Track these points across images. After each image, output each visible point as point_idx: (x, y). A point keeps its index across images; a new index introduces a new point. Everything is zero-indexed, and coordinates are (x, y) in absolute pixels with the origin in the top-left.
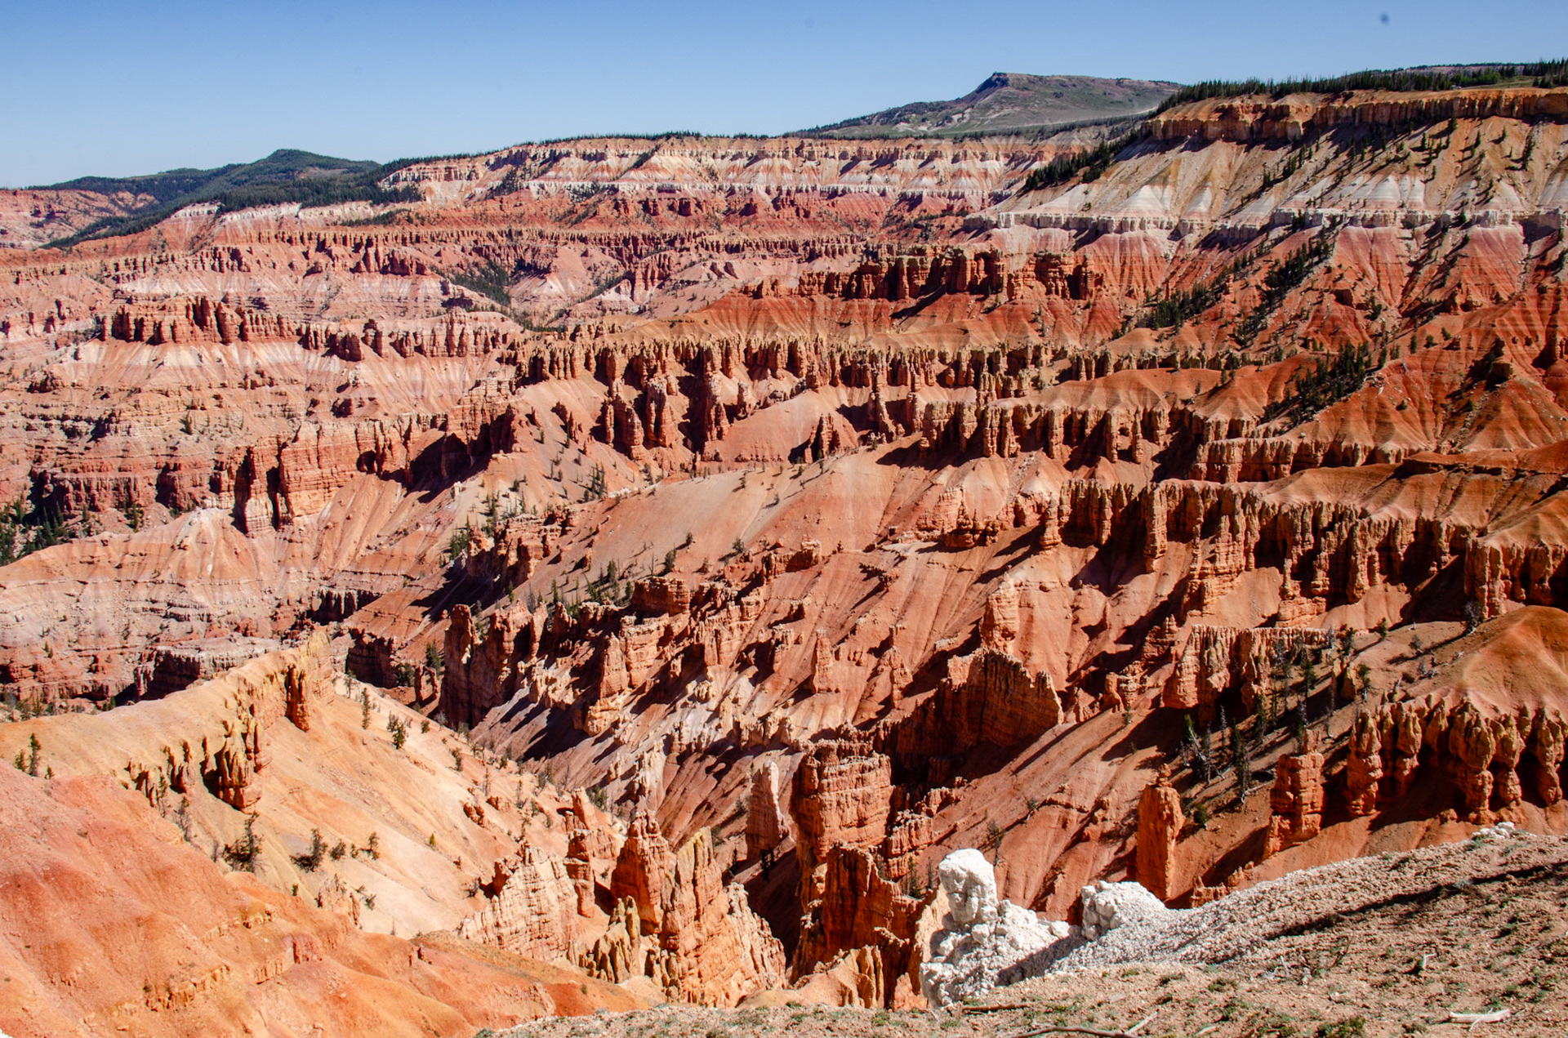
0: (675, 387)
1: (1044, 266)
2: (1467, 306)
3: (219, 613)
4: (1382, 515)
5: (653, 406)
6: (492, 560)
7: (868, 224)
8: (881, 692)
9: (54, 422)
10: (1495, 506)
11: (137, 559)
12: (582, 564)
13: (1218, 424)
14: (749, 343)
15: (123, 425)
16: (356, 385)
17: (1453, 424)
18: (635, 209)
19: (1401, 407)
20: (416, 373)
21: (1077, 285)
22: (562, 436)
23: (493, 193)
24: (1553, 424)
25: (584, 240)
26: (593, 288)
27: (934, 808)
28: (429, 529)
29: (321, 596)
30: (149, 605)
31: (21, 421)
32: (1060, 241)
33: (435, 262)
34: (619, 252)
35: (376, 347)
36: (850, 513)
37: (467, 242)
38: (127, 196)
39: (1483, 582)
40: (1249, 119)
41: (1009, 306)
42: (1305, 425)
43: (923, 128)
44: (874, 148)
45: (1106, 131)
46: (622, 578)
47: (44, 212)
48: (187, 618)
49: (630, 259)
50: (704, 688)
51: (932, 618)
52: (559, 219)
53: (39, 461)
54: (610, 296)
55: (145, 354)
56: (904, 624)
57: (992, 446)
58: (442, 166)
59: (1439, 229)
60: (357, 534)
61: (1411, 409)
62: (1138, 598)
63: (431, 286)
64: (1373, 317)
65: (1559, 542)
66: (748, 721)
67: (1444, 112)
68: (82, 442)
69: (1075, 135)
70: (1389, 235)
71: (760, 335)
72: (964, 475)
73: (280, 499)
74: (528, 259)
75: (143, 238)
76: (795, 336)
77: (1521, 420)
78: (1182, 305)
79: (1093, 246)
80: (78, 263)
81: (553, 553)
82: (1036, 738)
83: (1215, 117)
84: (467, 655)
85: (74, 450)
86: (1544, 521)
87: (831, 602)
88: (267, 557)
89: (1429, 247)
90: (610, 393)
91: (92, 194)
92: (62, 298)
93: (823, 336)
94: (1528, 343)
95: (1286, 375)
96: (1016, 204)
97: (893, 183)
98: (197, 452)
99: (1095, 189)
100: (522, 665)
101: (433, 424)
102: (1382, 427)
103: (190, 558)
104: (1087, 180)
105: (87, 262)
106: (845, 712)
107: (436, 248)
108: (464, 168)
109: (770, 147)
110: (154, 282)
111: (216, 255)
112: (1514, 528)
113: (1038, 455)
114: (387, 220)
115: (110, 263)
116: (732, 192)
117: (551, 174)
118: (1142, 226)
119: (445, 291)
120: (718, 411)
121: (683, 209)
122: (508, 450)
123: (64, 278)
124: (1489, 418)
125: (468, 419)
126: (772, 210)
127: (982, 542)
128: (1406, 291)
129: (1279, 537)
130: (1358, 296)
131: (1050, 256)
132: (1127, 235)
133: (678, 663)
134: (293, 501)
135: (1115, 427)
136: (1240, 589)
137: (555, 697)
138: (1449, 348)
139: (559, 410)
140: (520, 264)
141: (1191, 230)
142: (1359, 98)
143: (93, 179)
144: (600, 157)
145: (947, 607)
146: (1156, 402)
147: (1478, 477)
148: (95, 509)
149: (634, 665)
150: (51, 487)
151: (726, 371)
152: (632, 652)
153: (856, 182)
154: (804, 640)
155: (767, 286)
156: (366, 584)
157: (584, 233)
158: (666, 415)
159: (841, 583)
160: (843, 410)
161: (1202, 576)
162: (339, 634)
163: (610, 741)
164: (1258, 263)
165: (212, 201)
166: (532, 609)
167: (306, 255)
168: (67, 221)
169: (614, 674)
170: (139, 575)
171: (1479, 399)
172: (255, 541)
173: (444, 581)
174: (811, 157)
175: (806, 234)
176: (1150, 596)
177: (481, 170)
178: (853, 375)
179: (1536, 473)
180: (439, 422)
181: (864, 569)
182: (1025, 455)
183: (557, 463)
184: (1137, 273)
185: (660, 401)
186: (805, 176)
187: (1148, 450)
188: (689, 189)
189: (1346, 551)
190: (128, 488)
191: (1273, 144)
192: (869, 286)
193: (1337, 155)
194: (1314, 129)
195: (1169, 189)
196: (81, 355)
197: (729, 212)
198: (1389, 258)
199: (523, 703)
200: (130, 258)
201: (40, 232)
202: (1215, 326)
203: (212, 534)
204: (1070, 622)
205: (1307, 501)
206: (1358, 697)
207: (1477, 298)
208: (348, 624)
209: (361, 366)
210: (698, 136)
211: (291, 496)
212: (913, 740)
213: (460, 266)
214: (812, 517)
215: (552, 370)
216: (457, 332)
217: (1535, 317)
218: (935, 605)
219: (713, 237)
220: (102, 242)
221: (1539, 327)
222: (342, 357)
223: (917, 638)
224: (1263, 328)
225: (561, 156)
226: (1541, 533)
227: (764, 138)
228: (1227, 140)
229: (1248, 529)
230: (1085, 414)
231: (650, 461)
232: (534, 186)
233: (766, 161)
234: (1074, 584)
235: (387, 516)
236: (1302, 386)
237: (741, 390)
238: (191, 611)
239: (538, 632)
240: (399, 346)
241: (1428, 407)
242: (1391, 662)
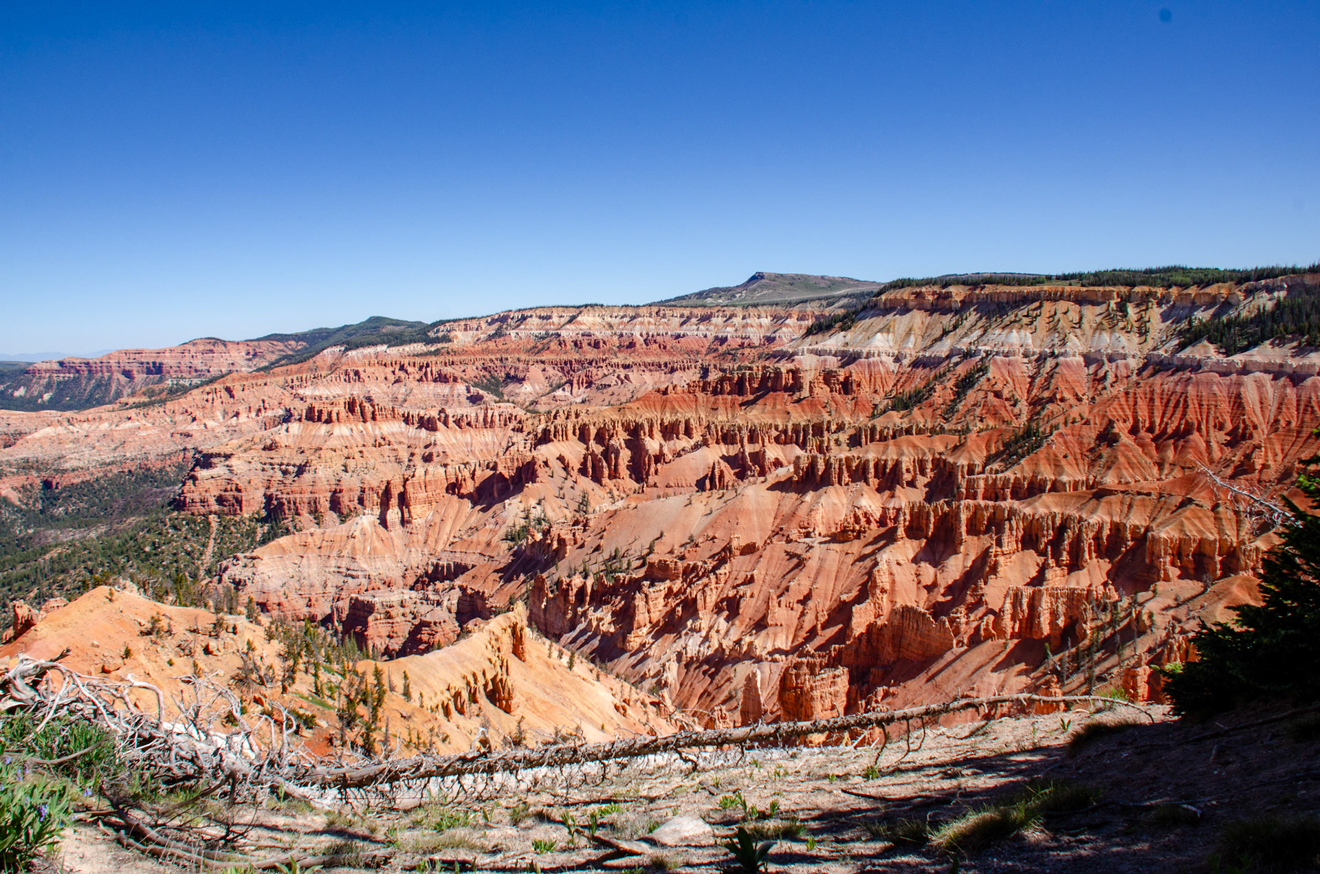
0: (623, 445)
1: (828, 377)
2: (1062, 400)
3: (375, 574)
4: (1094, 519)
5: (613, 456)
6: (542, 546)
7: (698, 353)
8: (807, 626)
9: (276, 466)
10: (1151, 514)
11: (329, 544)
12: (598, 548)
13: (963, 466)
14: (662, 420)
15: (313, 468)
16: (435, 444)
17: (1093, 466)
18: (570, 345)
19: (1065, 457)
20: (468, 438)
21: (847, 387)
22: (564, 474)
23: (490, 338)
24: (1144, 465)
25: (543, 362)
26: (549, 389)
27: (879, 698)
28: (492, 526)
29: (433, 565)
30: (337, 570)
31: (260, 466)
32: (833, 362)
33: (463, 375)
34: (562, 369)
35: (446, 423)
36: (755, 518)
37: (479, 364)
38: (293, 343)
39: (1159, 557)
40: (930, 298)
41: (810, 399)
42: (1016, 467)
43: (720, 301)
44: (699, 312)
45: (824, 303)
46: (623, 557)
47: (252, 353)
48: (358, 577)
49: (568, 373)
50: (697, 623)
51: (833, 582)
52: (528, 351)
53: (268, 488)
54: (559, 393)
55: (323, 428)
56: (818, 586)
57: (835, 480)
58: (462, 323)
59: (1041, 359)
60: (447, 529)
61: (1070, 457)
62: (954, 569)
63: (461, 388)
64: (1014, 405)
65: (1195, 533)
66: (728, 643)
67: (1035, 297)
68: (291, 477)
69: (808, 305)
70: (1017, 361)
71: (668, 415)
72: (820, 496)
73: (406, 510)
74: (512, 373)
75: (306, 365)
76: (688, 415)
77: (1129, 463)
78: (910, 398)
79: (853, 365)
80: (274, 379)
81: (580, 543)
82: (941, 656)
83: (912, 297)
84: (545, 603)
85: (287, 482)
86: (1186, 522)
87: (770, 572)
88: (398, 542)
89: (1039, 368)
90: (587, 449)
91: (275, 343)
92: (266, 398)
93: (703, 416)
94: (1125, 421)
95: (994, 439)
96: (802, 342)
97: (711, 330)
98: (351, 483)
99: (849, 335)
100: (580, 610)
101: (488, 467)
102: (1058, 467)
103: (358, 543)
104: (843, 329)
105: (278, 379)
106: (787, 638)
107: (463, 367)
108: (474, 324)
109: (643, 311)
110: (315, 389)
111: (347, 373)
112: (1171, 526)
113: (861, 484)
114: (437, 353)
115: (289, 379)
116: (621, 335)
117: (522, 327)
118: (879, 355)
119: (469, 391)
120: (650, 458)
121: (596, 345)
122: (534, 482)
123: (266, 387)
124: (1113, 463)
125: (509, 464)
126: (644, 346)
127: (858, 537)
128: (1029, 392)
129: (1034, 532)
130: (1006, 394)
131: (832, 371)
132: (871, 360)
133: (679, 609)
134: (412, 511)
135: (904, 468)
136: (1015, 562)
137: (604, 628)
138: (1085, 424)
139: (561, 459)
140: (508, 375)
141: (905, 357)
142: (989, 289)
143: (276, 335)
144: (549, 317)
145: (841, 575)
146: (924, 454)
147: (1140, 497)
148: (298, 514)
149: (652, 610)
150: (275, 502)
151: (651, 436)
152: (651, 603)
153: (691, 330)
154: (756, 595)
155: (670, 388)
156: (459, 557)
157: (543, 358)
158: (620, 461)
159: (774, 561)
160: (723, 457)
161: (996, 556)
162: (453, 588)
163: (642, 654)
164: (949, 375)
165: (342, 345)
166: (586, 577)
167: (394, 372)
168: (263, 357)
169: (641, 616)
170: (331, 552)
171: (1105, 452)
172: (392, 533)
173: (512, 558)
174: (664, 316)
175: (665, 358)
176: (961, 567)
177: (484, 325)
178: (727, 438)
179: (1170, 495)
180: (491, 465)
181: (787, 553)
182: (854, 484)
183: (561, 489)
184: (879, 381)
185: (617, 453)
186: (661, 327)
187: (922, 481)
188: (598, 335)
189: (1078, 540)
190: (315, 503)
191: (944, 312)
192: (727, 387)
193: (980, 318)
194: (966, 304)
195: (891, 334)
196: (290, 430)
197: (620, 347)
198: (1018, 374)
199: (583, 632)
200: (299, 376)
201: (250, 363)
202: (931, 410)
203: (369, 529)
204: (915, 583)
205: (1046, 511)
206: (1149, 631)
207: (1067, 395)
208: (457, 582)
209: (438, 434)
210: (602, 306)
211: (411, 508)
212: (853, 657)
213: (476, 377)
214: (733, 521)
215: (555, 436)
216: (490, 415)
217: (1126, 407)
218: (834, 574)
219: (615, 361)
220: (285, 368)
221: (1129, 413)
222: (427, 429)
223: (826, 595)
224: (957, 411)
225: (527, 317)
226: (1186, 529)
227: (638, 306)
228: (919, 309)
229: (1017, 528)
230: (886, 461)
231: (612, 486)
232: (513, 333)
233: (640, 319)
234: (915, 560)
235: (464, 519)
236: (1004, 445)
237: (661, 446)
238: (359, 573)
239: (589, 590)
240: (458, 422)
241: (1079, 456)
242: (1163, 610)
